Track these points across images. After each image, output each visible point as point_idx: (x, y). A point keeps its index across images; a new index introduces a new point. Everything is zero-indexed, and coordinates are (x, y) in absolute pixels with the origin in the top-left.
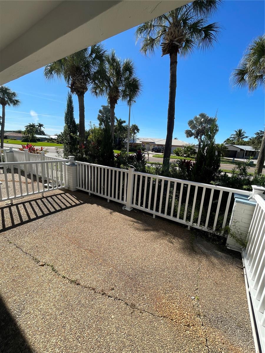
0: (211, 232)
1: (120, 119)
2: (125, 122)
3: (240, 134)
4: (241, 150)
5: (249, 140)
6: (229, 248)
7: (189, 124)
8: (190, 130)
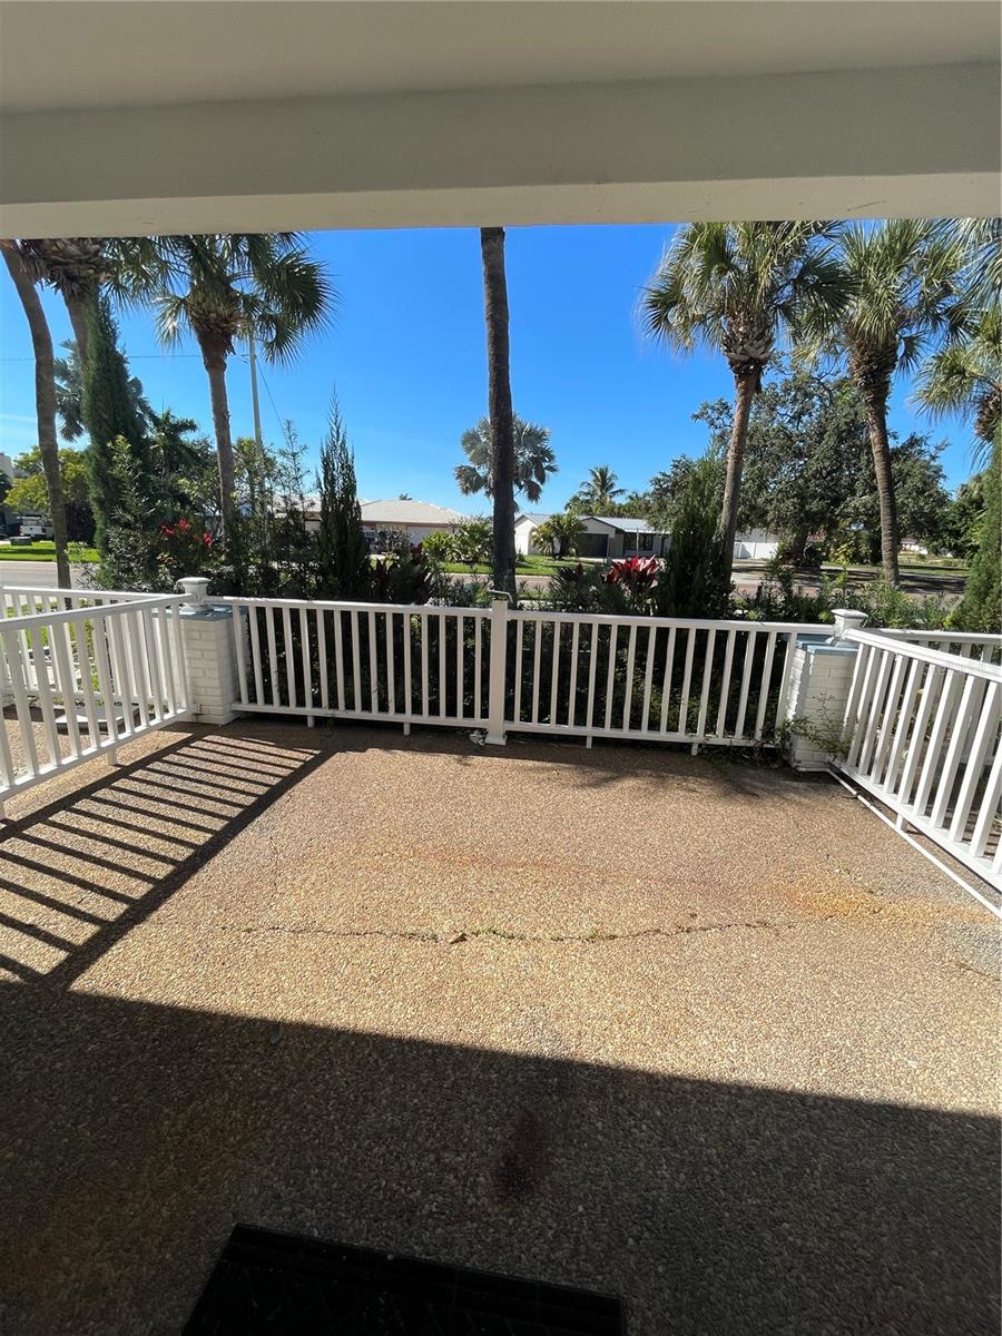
0: (752, 743)
1: (168, 414)
2: (192, 426)
3: (604, 481)
4: (619, 531)
5: (629, 500)
6: (804, 770)
7: (464, 443)
8: (470, 468)
